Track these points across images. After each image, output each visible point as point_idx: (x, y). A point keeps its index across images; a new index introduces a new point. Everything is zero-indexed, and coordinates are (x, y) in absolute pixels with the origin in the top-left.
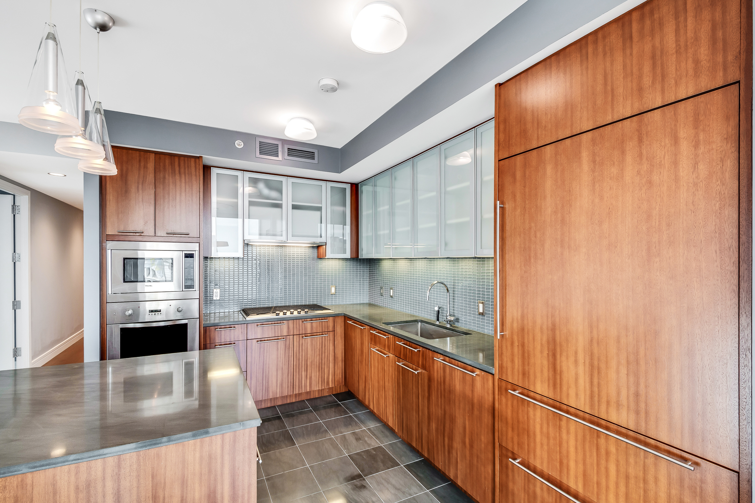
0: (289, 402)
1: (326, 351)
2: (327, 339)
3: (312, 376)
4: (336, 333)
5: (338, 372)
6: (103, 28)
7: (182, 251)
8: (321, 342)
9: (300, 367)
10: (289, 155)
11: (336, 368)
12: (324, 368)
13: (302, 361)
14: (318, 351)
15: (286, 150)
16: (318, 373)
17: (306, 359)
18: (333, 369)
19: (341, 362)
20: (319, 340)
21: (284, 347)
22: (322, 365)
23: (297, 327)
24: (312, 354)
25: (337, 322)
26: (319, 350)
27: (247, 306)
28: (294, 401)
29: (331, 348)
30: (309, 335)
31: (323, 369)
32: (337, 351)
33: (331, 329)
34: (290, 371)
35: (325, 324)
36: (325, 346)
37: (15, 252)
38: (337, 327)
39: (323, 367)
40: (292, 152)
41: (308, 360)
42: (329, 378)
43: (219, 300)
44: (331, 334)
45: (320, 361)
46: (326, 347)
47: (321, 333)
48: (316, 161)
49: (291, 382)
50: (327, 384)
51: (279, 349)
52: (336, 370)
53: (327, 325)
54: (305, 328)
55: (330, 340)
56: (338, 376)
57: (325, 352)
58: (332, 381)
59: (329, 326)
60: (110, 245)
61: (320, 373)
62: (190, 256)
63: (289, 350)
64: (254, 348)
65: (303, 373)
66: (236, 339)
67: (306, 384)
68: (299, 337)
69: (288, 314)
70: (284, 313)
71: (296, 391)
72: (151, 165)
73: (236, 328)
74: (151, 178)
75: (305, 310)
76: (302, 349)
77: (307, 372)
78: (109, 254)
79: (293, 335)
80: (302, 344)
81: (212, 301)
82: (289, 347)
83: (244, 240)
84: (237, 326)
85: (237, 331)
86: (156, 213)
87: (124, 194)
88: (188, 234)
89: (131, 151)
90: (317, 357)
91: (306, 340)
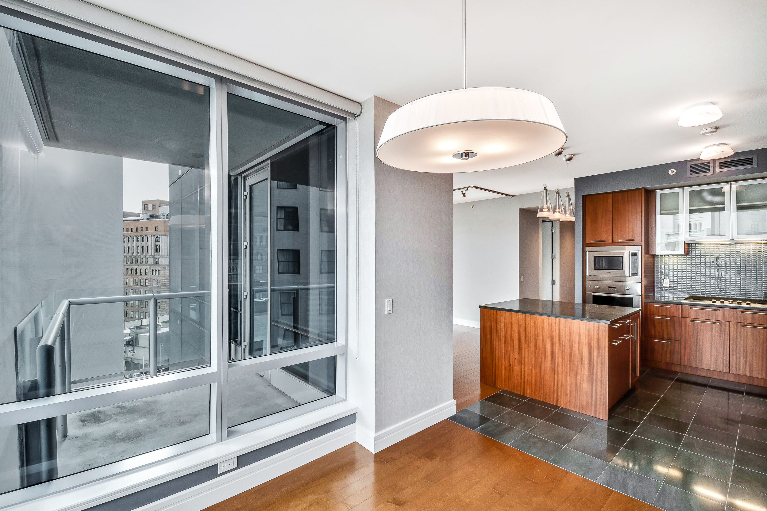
0: (726, 379)
6: (569, 159)
7: (629, 251)
9: (738, 351)
13: (740, 347)
15: (718, 164)
17: (745, 346)
20: (763, 332)
21: (719, 331)
23: (734, 316)
24: (753, 343)
27: (695, 294)
28: (732, 380)
30: (749, 324)
34: (725, 352)
37: (553, 253)
41: (748, 348)
43: (669, 287)
48: (754, 165)
49: (726, 361)
51: (714, 331)
54: (744, 318)
60: (587, 249)
62: (635, 254)
63: (725, 334)
64: (688, 324)
65: (742, 358)
66: (671, 315)
67: (746, 368)
68: (737, 325)
69: (726, 303)
70: (721, 301)
71: (733, 371)
72: (610, 201)
73: (671, 307)
74: (610, 208)
75: (747, 302)
76: (740, 336)
77: (746, 357)
78: (587, 254)
79: (730, 322)
80: (741, 332)
81: (662, 287)
82: (725, 331)
83: (685, 241)
84: (672, 305)
85: (672, 309)
86: (613, 229)
87: (595, 220)
88: (634, 240)
89: (598, 195)
90: (759, 348)
91: (745, 329)
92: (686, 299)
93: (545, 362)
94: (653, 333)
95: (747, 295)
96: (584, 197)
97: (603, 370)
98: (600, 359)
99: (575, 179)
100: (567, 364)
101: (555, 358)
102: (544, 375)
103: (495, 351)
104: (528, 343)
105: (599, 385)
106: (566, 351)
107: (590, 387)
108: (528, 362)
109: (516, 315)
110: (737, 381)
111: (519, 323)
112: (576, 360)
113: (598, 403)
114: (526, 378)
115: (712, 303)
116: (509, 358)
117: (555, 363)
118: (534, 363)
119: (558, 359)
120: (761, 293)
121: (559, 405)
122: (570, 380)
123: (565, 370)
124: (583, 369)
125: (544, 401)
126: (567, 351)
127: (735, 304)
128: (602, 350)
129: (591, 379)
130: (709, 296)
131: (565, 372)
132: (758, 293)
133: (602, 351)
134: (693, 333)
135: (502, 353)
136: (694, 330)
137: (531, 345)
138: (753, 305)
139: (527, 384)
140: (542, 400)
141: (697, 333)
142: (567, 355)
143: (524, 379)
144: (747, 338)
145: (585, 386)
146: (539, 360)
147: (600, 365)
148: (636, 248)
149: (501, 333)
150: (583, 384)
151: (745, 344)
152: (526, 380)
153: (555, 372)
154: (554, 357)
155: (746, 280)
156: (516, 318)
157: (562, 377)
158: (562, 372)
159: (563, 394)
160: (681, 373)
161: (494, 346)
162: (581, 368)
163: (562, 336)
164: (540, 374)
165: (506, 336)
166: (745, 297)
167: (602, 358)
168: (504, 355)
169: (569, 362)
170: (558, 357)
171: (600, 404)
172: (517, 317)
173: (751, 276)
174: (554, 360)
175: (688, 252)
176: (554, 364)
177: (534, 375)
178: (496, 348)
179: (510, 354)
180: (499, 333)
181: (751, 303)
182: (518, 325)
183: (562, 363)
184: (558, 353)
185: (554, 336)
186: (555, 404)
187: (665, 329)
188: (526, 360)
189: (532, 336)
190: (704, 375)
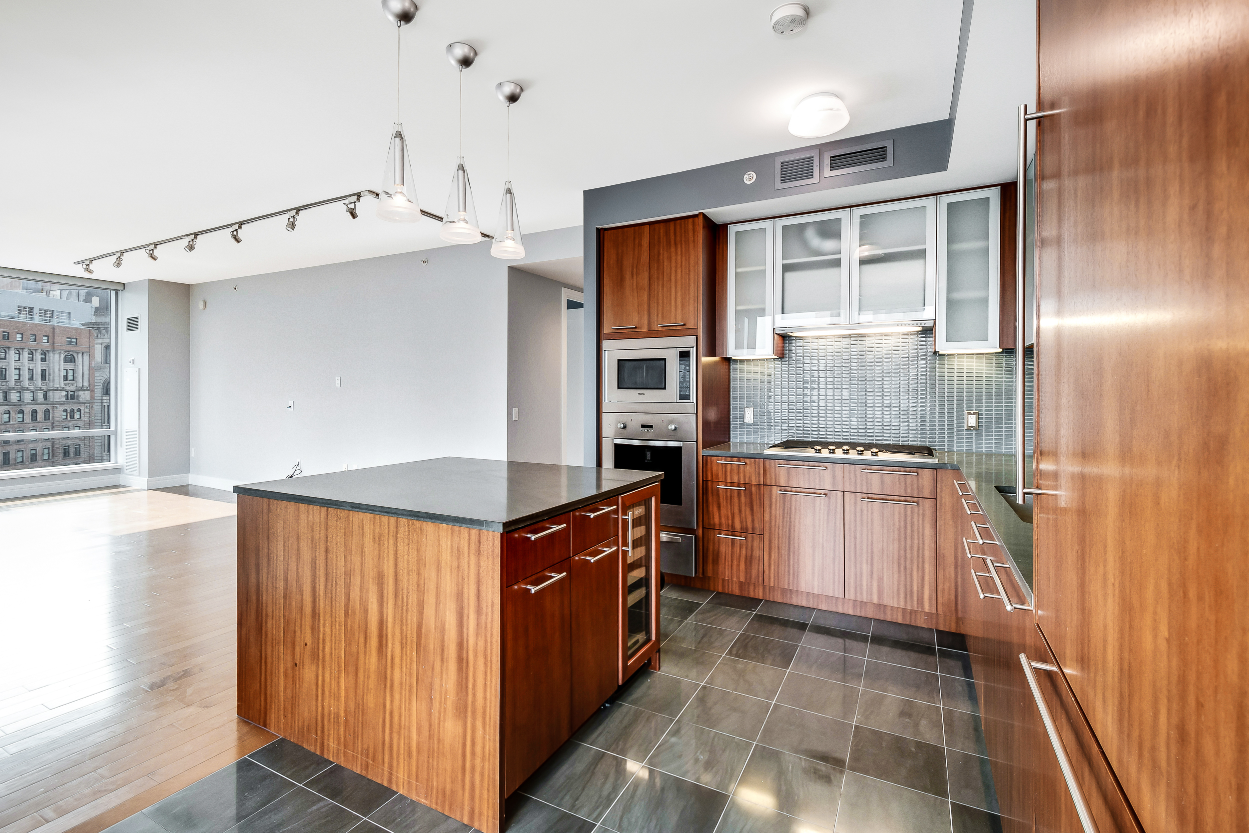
0: (840, 610)
1: (916, 535)
2: (918, 514)
3: (883, 576)
4: (941, 505)
5: (946, 587)
6: (513, 98)
7: (676, 348)
8: (903, 515)
9: (858, 552)
10: (832, 168)
11: (940, 575)
12: (912, 569)
14: (896, 532)
15: (827, 161)
16: (896, 576)
17: (870, 540)
18: (933, 577)
19: (953, 567)
20: (900, 512)
21: (826, 512)
22: (905, 561)
23: (850, 479)
24: (883, 533)
25: (942, 480)
26: (899, 530)
28: (851, 612)
29: (928, 532)
30: (876, 496)
31: (908, 571)
32: (941, 541)
33: (927, 493)
34: (837, 556)
35: (912, 482)
36: (912, 526)
38: (941, 491)
39: (908, 566)
40: (837, 162)
41: (875, 544)
42: (923, 593)
43: (753, 424)
44: (928, 505)
45: (902, 553)
46: (916, 529)
47: (902, 498)
48: (890, 164)
49: (839, 575)
50: (918, 603)
51: (817, 511)
52: (939, 581)
53: (918, 484)
54: (867, 483)
55: (924, 515)
56: (946, 595)
57: (912, 538)
58: (930, 600)
59: (923, 488)
60: (605, 344)
61: (903, 577)
62: (685, 354)
63: (836, 517)
64: (774, 500)
65: (864, 566)
66: (747, 481)
67: (872, 586)
68: (856, 497)
69: (839, 453)
70: (829, 450)
71: (850, 595)
72: (645, 242)
73: (746, 464)
74: (645, 257)
75: (872, 450)
76: (861, 521)
77: (872, 564)
78: (606, 356)
79: (844, 492)
80: (862, 511)
81: (743, 423)
82: (836, 511)
83: (774, 329)
84: (747, 460)
85: (748, 468)
86: (651, 302)
87: (620, 282)
88: (684, 325)
89: (626, 229)
90: (893, 543)
91: (870, 504)
92: (775, 446)
93: (365, 654)
94: (717, 520)
95: (876, 436)
96: (600, 232)
97: (489, 678)
98: (481, 644)
99: (584, 192)
100: (411, 659)
101: (387, 642)
102: (363, 696)
103: (266, 623)
104: (332, 598)
105: (479, 724)
106: (409, 622)
107: (460, 730)
108: (331, 654)
109: (308, 508)
110: (858, 614)
111: (313, 537)
112: (431, 647)
113: (477, 782)
114: (326, 704)
115: (816, 452)
116: (294, 643)
117: (386, 656)
118: (343, 657)
119: (393, 644)
120: (897, 432)
121: (394, 789)
122: (416, 709)
123: (408, 678)
124: (444, 676)
125: (364, 773)
126: (412, 620)
127: (853, 455)
128: (487, 614)
129: (462, 710)
130: (809, 439)
131: (408, 686)
132: (893, 431)
133: (487, 618)
134: (783, 517)
135: (279, 627)
136: (784, 509)
137: (338, 604)
138: (884, 456)
139: (329, 722)
140: (358, 772)
141: (790, 518)
142: (412, 635)
143: (323, 707)
144: (872, 525)
145: (450, 728)
146: (354, 649)
147: (481, 660)
148: (688, 342)
149: (277, 567)
150: (444, 721)
151: (870, 536)
152: (326, 711)
153: (385, 686)
154: (384, 638)
155: (874, 406)
156: (308, 521)
157: (401, 701)
158: (401, 684)
159: (402, 751)
160: (766, 600)
161: (264, 608)
162: (442, 673)
163: (401, 571)
164: (356, 692)
165: (287, 578)
166: (873, 440)
167: (486, 640)
168: (282, 634)
169: (415, 654)
170: (393, 637)
171: (482, 786)
172: (310, 519)
173: (883, 398)
174: (384, 649)
175: (782, 355)
176: (384, 663)
177: (343, 693)
178: (267, 614)
179: (295, 632)
180: (273, 568)
181: (879, 451)
182: (312, 543)
183: (402, 657)
184: (394, 627)
185: (385, 573)
186: (385, 784)
187: (736, 511)
188: (327, 649)
189: (339, 574)
190: (804, 604)
